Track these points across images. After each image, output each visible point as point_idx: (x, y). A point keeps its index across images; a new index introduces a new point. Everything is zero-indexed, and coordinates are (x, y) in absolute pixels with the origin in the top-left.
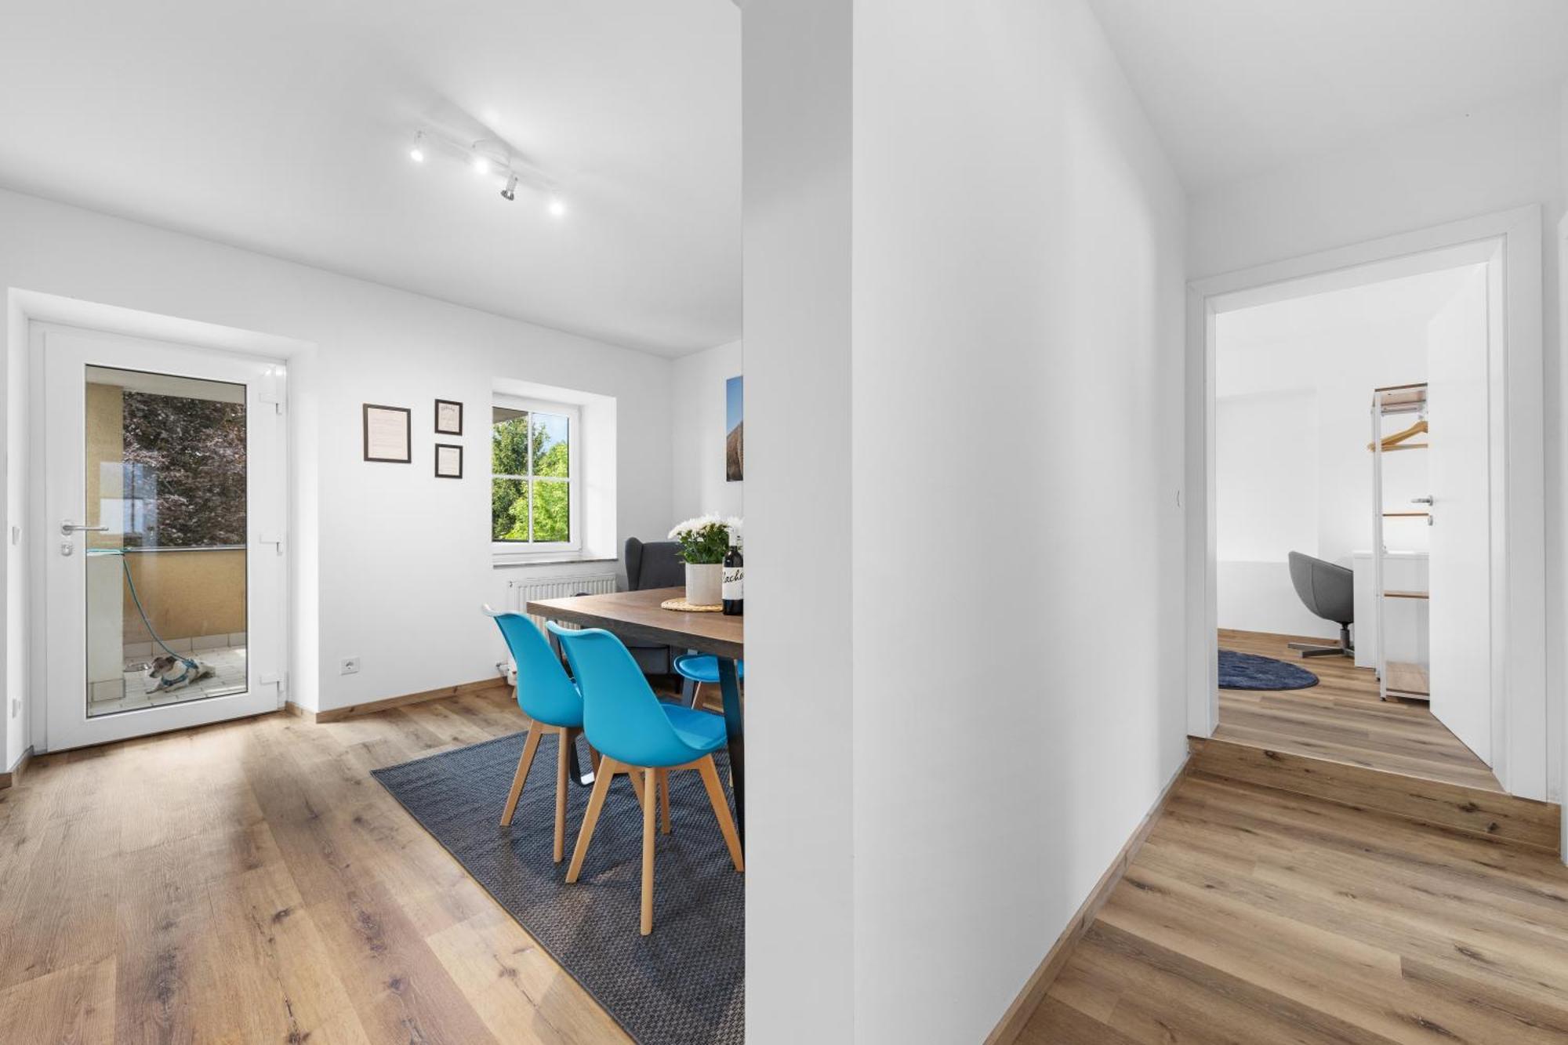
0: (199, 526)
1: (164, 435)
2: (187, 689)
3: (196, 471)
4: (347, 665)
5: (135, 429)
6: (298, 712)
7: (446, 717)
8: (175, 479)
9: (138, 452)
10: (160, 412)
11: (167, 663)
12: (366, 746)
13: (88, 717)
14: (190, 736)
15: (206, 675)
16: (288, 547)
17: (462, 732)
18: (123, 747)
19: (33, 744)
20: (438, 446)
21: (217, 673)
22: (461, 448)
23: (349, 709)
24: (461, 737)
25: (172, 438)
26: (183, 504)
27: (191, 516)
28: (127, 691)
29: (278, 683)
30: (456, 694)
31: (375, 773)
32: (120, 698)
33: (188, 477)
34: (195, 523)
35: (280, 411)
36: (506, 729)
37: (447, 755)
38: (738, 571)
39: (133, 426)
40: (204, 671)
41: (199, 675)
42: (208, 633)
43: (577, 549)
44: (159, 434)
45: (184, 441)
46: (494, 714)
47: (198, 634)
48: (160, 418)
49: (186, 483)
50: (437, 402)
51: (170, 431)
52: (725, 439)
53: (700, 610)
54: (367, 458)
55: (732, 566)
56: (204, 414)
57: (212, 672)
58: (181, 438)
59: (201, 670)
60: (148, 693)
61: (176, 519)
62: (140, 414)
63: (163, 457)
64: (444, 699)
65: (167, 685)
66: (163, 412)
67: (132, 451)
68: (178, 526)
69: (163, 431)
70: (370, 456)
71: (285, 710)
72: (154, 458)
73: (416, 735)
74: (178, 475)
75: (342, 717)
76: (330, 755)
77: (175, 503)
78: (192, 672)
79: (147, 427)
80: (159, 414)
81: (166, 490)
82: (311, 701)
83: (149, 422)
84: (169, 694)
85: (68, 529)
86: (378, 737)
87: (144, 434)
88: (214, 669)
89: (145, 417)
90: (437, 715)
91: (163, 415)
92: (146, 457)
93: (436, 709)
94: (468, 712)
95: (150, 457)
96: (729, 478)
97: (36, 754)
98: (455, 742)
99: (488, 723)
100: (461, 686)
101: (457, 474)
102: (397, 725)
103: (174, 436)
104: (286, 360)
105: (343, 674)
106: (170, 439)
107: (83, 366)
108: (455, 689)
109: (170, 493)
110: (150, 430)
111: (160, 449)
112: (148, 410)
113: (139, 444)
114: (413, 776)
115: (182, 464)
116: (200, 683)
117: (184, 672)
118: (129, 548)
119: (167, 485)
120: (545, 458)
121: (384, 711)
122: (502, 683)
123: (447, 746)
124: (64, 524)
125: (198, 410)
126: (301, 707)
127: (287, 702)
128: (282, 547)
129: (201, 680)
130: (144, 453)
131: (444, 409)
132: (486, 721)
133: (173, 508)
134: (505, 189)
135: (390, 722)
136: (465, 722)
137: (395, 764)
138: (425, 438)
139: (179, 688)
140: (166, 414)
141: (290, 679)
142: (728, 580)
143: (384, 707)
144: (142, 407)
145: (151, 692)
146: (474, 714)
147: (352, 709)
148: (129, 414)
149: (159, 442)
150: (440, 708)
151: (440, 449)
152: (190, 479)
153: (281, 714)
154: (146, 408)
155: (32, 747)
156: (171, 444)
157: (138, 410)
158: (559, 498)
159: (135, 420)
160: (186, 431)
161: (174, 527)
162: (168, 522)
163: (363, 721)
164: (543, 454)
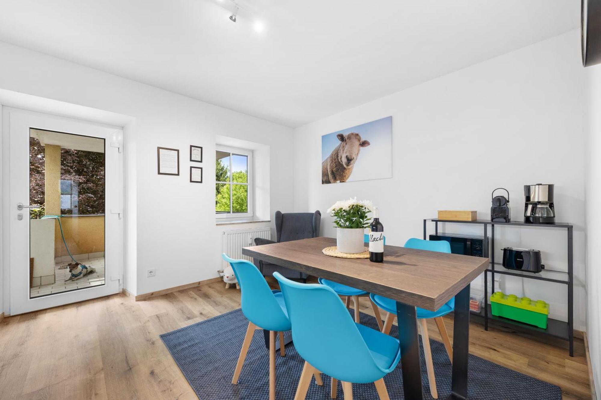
0: (98, 205)
1: (85, 170)
2: (82, 279)
3: (97, 183)
4: (150, 273)
5: (74, 168)
6: (127, 294)
7: (196, 299)
8: (89, 187)
9: (75, 176)
10: (84, 161)
11: (76, 265)
12: (158, 317)
13: (31, 298)
14: (77, 307)
15: (92, 272)
16: (124, 215)
17: (204, 309)
18: (46, 313)
19: (4, 311)
20: (191, 167)
21: (97, 271)
22: (201, 168)
23: (151, 294)
24: (204, 312)
25: (88, 171)
26: (92, 197)
27: (95, 201)
28: (56, 280)
29: (119, 280)
30: (200, 285)
31: (162, 336)
32: (53, 284)
33: (94, 186)
34: (97, 204)
35: (120, 151)
36: (226, 308)
37: (198, 325)
38: (381, 234)
39: (74, 166)
40: (91, 270)
41: (88, 272)
42: (95, 252)
43: (252, 216)
44: (84, 169)
45: (93, 173)
46: (218, 298)
47: (91, 252)
48: (84, 163)
49: (93, 189)
50: (191, 146)
51: (88, 168)
52: (321, 164)
53: (352, 257)
54: (159, 173)
55: (377, 231)
56: (100, 161)
57: (94, 270)
58: (91, 171)
59: (89, 270)
60: (65, 281)
61: (90, 203)
62: (76, 162)
63: (84, 178)
64: (194, 288)
65: (74, 277)
66: (85, 161)
67: (73, 176)
68: (90, 206)
69: (85, 168)
70: (161, 172)
71: (122, 293)
72: (82, 179)
73: (182, 310)
74: (90, 185)
75: (147, 298)
76: (140, 322)
77: (89, 197)
78: (85, 270)
79: (79, 167)
80: (84, 162)
81: (86, 191)
82: (133, 290)
83: (80, 165)
84: (74, 282)
85: (20, 207)
86: (163, 311)
87: (78, 169)
88: (95, 269)
89: (78, 163)
90: (191, 298)
91: (85, 162)
92: (78, 178)
93: (191, 294)
94: (206, 296)
95: (80, 178)
96: (323, 183)
97: (5, 317)
98: (201, 316)
99: (216, 304)
100: (202, 281)
101: (200, 181)
102: (173, 303)
103: (89, 170)
104: (123, 127)
105: (148, 277)
106: (87, 171)
107: (28, 129)
108: (199, 283)
109: (87, 193)
110: (80, 168)
111: (83, 175)
112: (79, 160)
113: (75, 173)
114: (182, 340)
115: (91, 181)
116: (88, 276)
117: (81, 270)
118: (63, 215)
119: (86, 189)
120: (228, 178)
121: (167, 295)
122: (220, 280)
123: (197, 318)
124: (19, 205)
125: (98, 160)
126: (129, 292)
127: (123, 289)
128: (121, 216)
129: (89, 275)
130: (77, 177)
131: (194, 150)
132: (215, 302)
133: (88, 199)
134: (231, 15)
135: (170, 301)
136: (206, 303)
137: (171, 330)
138: (186, 164)
139: (78, 279)
140: (86, 162)
141: (124, 278)
142: (375, 240)
143: (167, 293)
144: (77, 159)
145: (67, 281)
146: (209, 298)
147: (152, 294)
148: (72, 162)
149: (83, 172)
150: (192, 293)
151: (192, 169)
152: (95, 187)
153: (120, 295)
154: (78, 159)
155: (3, 313)
156: (88, 173)
157: (76, 160)
158: (235, 194)
159: (75, 164)
160: (93, 168)
161: (89, 206)
162: (86, 204)
163: (157, 300)
164: (227, 177)
